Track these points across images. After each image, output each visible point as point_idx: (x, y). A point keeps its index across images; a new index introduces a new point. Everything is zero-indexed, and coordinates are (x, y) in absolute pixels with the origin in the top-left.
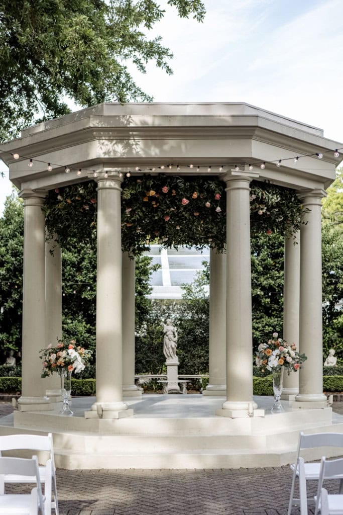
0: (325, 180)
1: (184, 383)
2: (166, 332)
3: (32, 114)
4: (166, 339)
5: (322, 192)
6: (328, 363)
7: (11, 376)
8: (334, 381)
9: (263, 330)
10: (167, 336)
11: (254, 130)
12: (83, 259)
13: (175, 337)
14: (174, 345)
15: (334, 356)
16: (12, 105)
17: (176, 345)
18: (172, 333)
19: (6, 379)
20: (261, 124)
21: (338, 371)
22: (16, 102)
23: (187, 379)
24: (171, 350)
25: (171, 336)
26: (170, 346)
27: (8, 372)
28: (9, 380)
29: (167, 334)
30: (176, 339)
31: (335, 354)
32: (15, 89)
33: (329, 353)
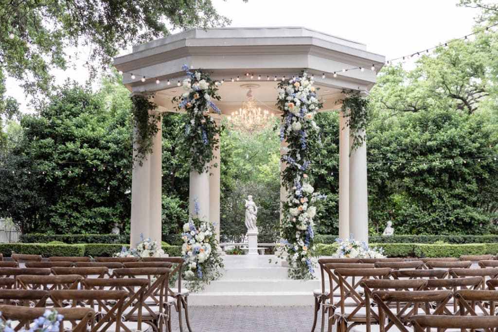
0: (367, 83)
1: (263, 250)
2: (248, 207)
3: (137, 30)
4: (247, 213)
5: (365, 92)
6: (386, 233)
7: (116, 243)
8: (390, 247)
9: (327, 205)
10: (249, 210)
11: (310, 48)
12: (176, 146)
13: (255, 210)
14: (254, 217)
15: (392, 227)
16: (121, 23)
17: (256, 218)
18: (253, 208)
19: (112, 246)
20: (315, 43)
21: (394, 239)
22: (125, 21)
23: (265, 247)
24: (251, 222)
25: (252, 210)
26: (251, 218)
27: (113, 240)
28: (115, 246)
29: (249, 208)
30: (256, 212)
31: (392, 225)
32: (125, 10)
33: (387, 224)
